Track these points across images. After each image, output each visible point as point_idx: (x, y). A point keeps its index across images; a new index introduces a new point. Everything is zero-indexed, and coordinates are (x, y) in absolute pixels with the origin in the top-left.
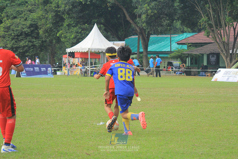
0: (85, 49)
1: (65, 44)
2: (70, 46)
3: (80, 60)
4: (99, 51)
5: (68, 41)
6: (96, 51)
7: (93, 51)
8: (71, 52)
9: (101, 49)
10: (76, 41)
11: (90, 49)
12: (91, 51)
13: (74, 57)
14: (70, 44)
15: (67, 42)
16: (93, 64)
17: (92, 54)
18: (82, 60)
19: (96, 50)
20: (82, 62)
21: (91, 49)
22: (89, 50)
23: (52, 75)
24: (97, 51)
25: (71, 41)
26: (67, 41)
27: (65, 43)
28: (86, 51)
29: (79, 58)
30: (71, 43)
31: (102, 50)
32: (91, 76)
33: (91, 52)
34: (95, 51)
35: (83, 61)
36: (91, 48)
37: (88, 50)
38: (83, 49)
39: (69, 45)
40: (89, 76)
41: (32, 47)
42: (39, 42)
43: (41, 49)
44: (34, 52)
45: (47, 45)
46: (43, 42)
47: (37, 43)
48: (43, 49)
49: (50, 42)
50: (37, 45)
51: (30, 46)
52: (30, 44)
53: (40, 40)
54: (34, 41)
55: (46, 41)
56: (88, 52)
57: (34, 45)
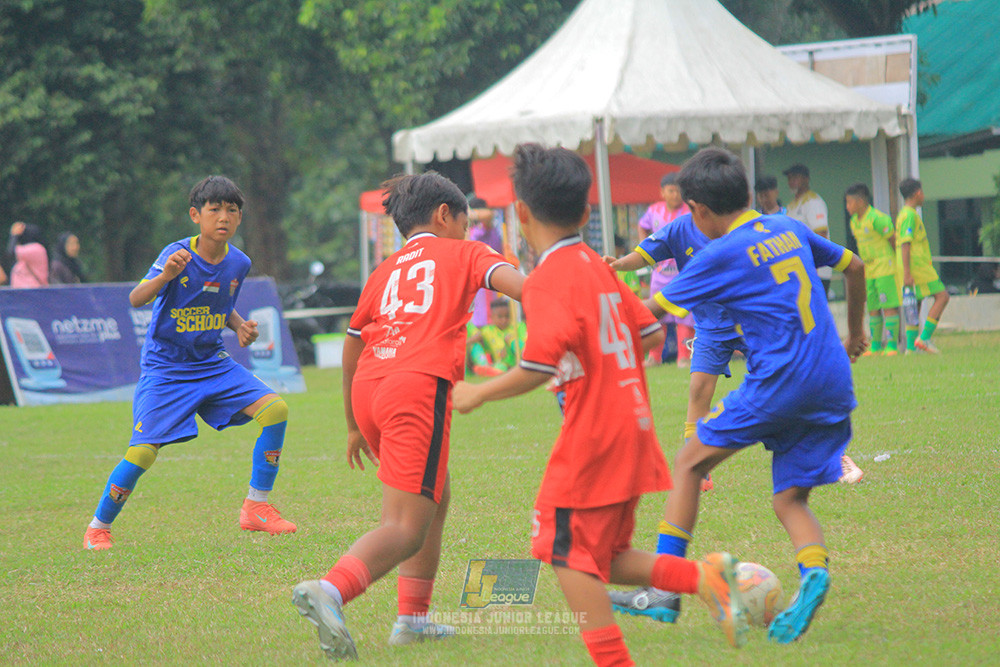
0: (563, 123)
1: (377, 94)
2: (420, 105)
4: (683, 137)
5: (402, 61)
6: (660, 140)
7: (632, 138)
8: (445, 155)
9: (702, 119)
10: (467, 60)
11: (607, 123)
12: (616, 137)
14: (417, 89)
15: (389, 79)
17: (623, 161)
19: (663, 126)
21: (614, 120)
22: (598, 135)
23: (290, 370)
24: (667, 137)
25: (422, 66)
26: (393, 68)
27: (375, 83)
28: (570, 143)
30: (428, 85)
31: (715, 127)
33: (616, 151)
34: (649, 137)
36: (616, 111)
37: (589, 136)
38: (544, 127)
39: (409, 99)
41: (86, 136)
42: (140, 90)
43: (165, 148)
44: (101, 180)
45: (213, 112)
46: (172, 81)
47: (129, 99)
48: (184, 149)
49: (238, 81)
50: (132, 111)
51: (64, 122)
52: (66, 109)
53: (147, 72)
54: (91, 87)
55: (198, 77)
56: (587, 151)
57: (96, 119)
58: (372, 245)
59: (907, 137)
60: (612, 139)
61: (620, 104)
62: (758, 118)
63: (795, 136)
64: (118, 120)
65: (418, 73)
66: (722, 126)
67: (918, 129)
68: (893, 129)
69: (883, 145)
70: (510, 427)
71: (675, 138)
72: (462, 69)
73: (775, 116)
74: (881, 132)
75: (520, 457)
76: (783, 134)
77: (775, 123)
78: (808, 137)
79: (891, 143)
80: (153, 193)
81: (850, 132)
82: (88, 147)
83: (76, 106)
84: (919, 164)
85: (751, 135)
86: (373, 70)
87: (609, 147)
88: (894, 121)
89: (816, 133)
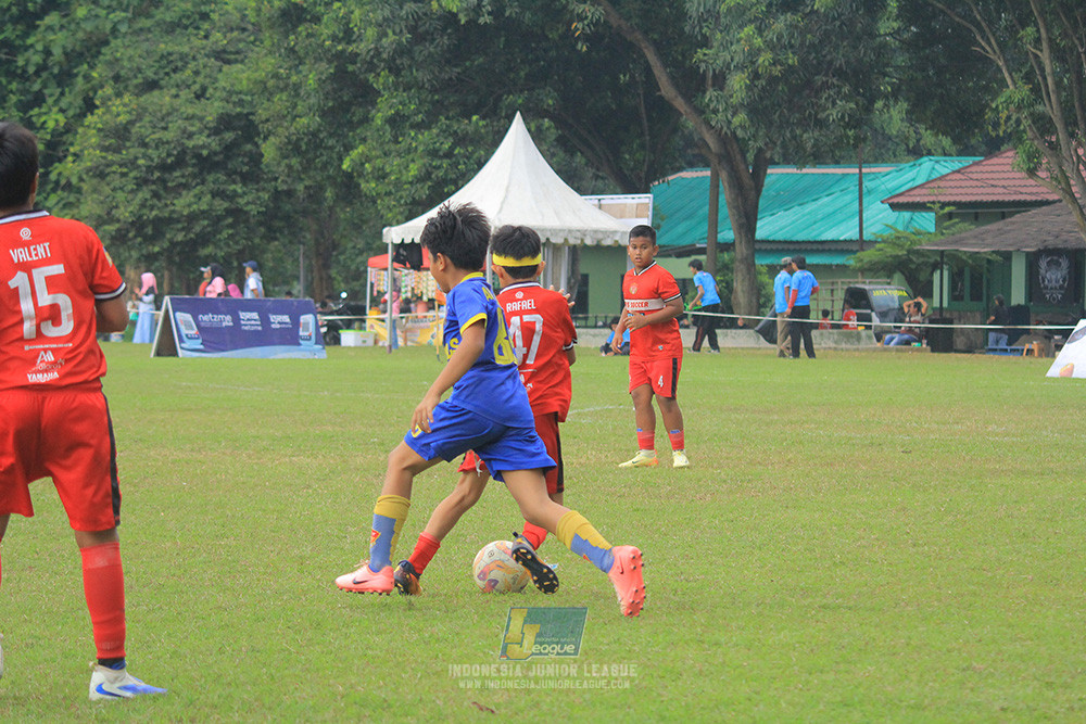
1: (379, 207)
2: (401, 213)
5: (393, 190)
8: (408, 241)
10: (427, 192)
13: (417, 266)
14: (401, 205)
15: (386, 199)
23: (320, 347)
25: (404, 194)
26: (389, 194)
27: (379, 202)
30: (406, 204)
39: (398, 210)
41: (230, 220)
42: (259, 198)
43: (270, 229)
44: (237, 243)
45: (296, 212)
46: (277, 195)
47: (253, 203)
48: (280, 230)
49: (310, 196)
50: (253, 209)
51: (219, 213)
52: (221, 205)
53: (264, 189)
54: (235, 194)
55: (290, 193)
57: (237, 213)
58: (372, 285)
61: (500, 220)
62: (570, 231)
63: (589, 241)
64: (246, 213)
65: (401, 197)
72: (424, 197)
73: (579, 231)
76: (582, 240)
77: (578, 235)
78: (595, 243)
80: (264, 251)
81: (616, 241)
82: (230, 226)
83: (226, 205)
85: (566, 240)
86: (378, 194)
89: (599, 241)
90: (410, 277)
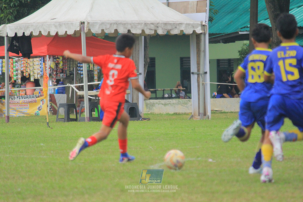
0: (68, 24)
3: (50, 63)
4: (116, 30)
6: (107, 32)
7: (96, 30)
8: (20, 34)
9: (124, 24)
11: (86, 24)
12: (89, 30)
13: (28, 54)
16: (96, 78)
17: (92, 39)
18: (57, 65)
19: (108, 26)
20: (56, 71)
21: (88, 23)
22: (82, 29)
24: (110, 31)
28: (71, 32)
29: (44, 57)
31: (129, 27)
32: (91, 119)
33: (90, 35)
34: (103, 30)
35: (61, 66)
36: (89, 20)
37: (78, 29)
38: (60, 25)
40: (83, 120)
56: (77, 35)
59: (205, 34)
60: (87, 30)
61: (91, 17)
62: (146, 24)
63: (160, 32)
66: (132, 27)
67: (209, 31)
68: (199, 31)
69: (195, 37)
70: (42, 144)
71: (113, 32)
73: (152, 24)
74: (194, 31)
75: (45, 157)
76: (156, 31)
77: (152, 27)
78: (165, 33)
79: (198, 36)
81: (182, 31)
84: (209, 45)
85: (143, 31)
87: (86, 34)
88: (200, 28)
89: (168, 31)
90: (19, 63)
